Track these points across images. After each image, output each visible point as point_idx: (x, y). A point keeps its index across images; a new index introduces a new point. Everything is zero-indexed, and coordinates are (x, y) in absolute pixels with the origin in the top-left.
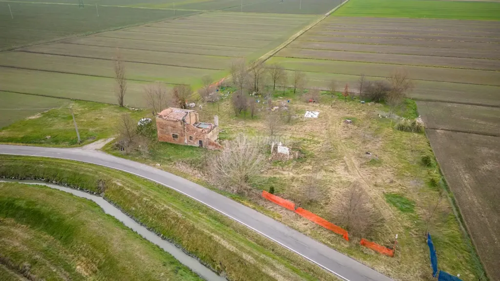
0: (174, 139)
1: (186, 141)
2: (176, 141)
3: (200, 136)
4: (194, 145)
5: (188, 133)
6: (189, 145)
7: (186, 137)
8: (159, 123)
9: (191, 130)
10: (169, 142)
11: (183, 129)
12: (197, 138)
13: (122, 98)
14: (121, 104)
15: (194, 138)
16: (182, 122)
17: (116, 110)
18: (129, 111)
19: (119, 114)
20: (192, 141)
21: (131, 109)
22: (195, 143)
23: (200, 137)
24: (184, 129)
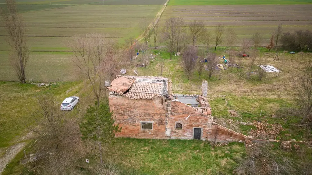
0: (144, 132)
1: (168, 133)
2: (149, 134)
3: (197, 121)
4: (183, 138)
5: (173, 118)
6: (173, 138)
7: (168, 126)
8: (116, 106)
9: (180, 111)
10: (134, 137)
11: (164, 112)
12: (191, 126)
13: (23, 71)
14: (23, 80)
15: (185, 125)
16: (164, 98)
17: (15, 89)
18: (37, 87)
19: (21, 94)
20: (180, 131)
21: (39, 84)
22: (186, 134)
23: (198, 123)
24: (167, 111)
